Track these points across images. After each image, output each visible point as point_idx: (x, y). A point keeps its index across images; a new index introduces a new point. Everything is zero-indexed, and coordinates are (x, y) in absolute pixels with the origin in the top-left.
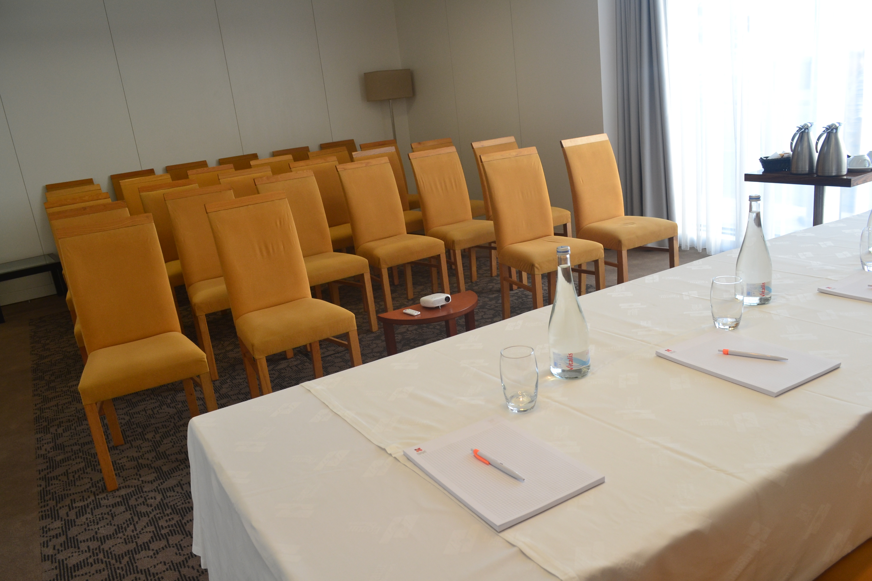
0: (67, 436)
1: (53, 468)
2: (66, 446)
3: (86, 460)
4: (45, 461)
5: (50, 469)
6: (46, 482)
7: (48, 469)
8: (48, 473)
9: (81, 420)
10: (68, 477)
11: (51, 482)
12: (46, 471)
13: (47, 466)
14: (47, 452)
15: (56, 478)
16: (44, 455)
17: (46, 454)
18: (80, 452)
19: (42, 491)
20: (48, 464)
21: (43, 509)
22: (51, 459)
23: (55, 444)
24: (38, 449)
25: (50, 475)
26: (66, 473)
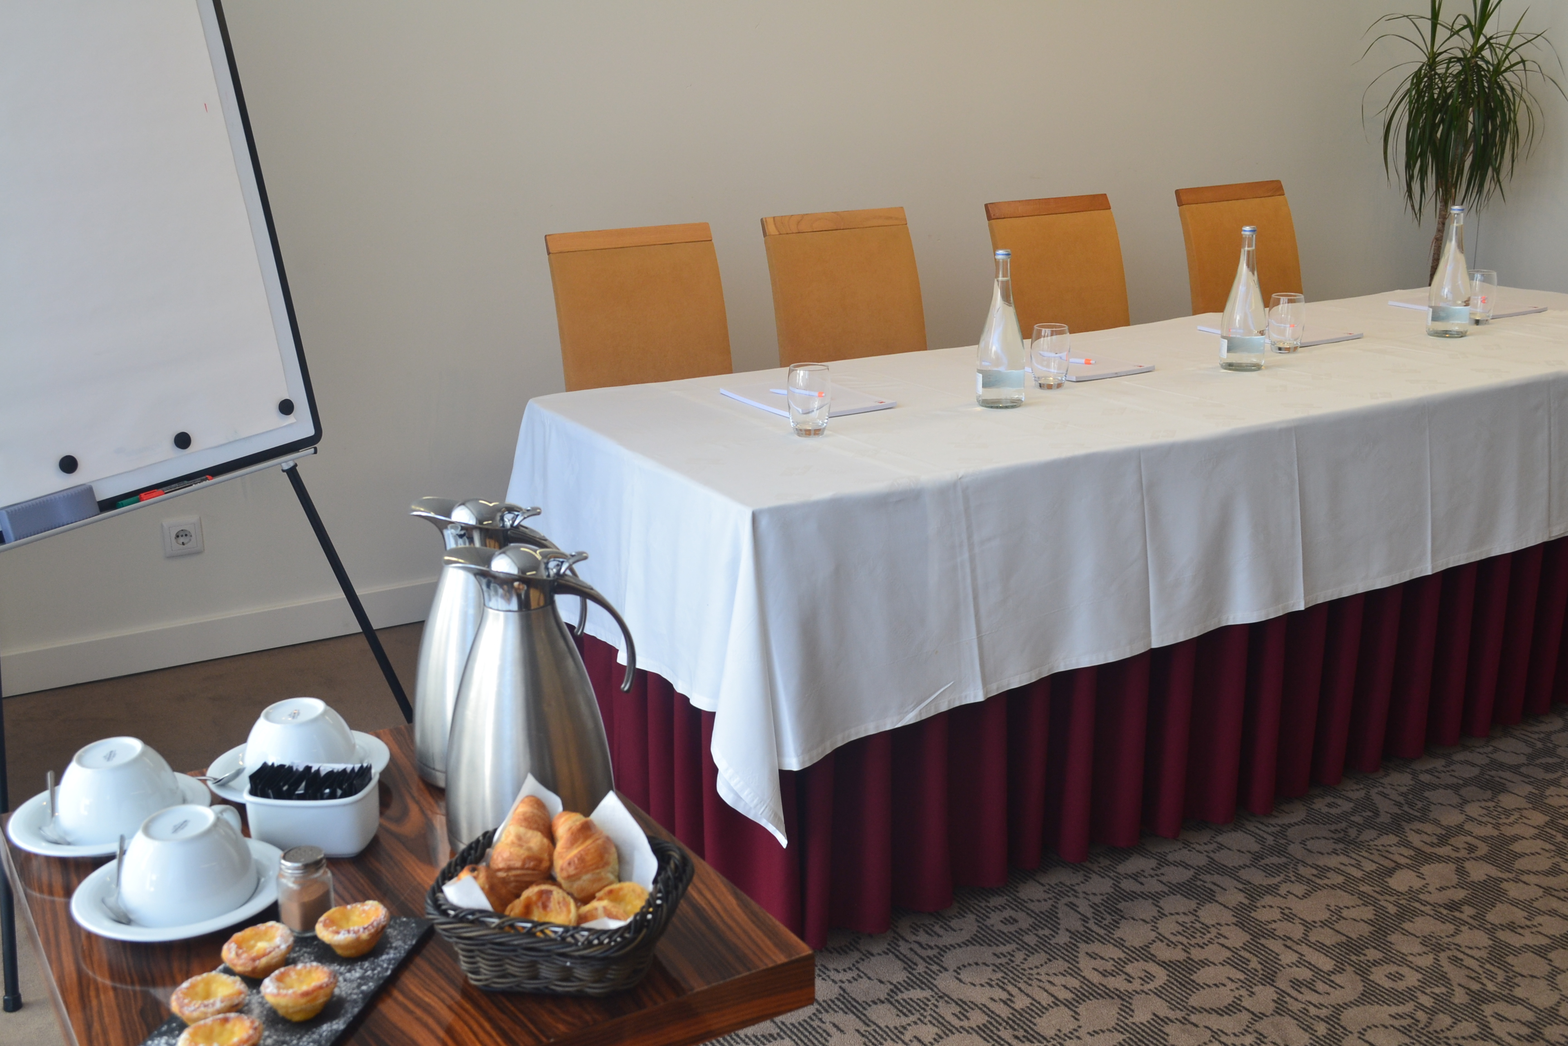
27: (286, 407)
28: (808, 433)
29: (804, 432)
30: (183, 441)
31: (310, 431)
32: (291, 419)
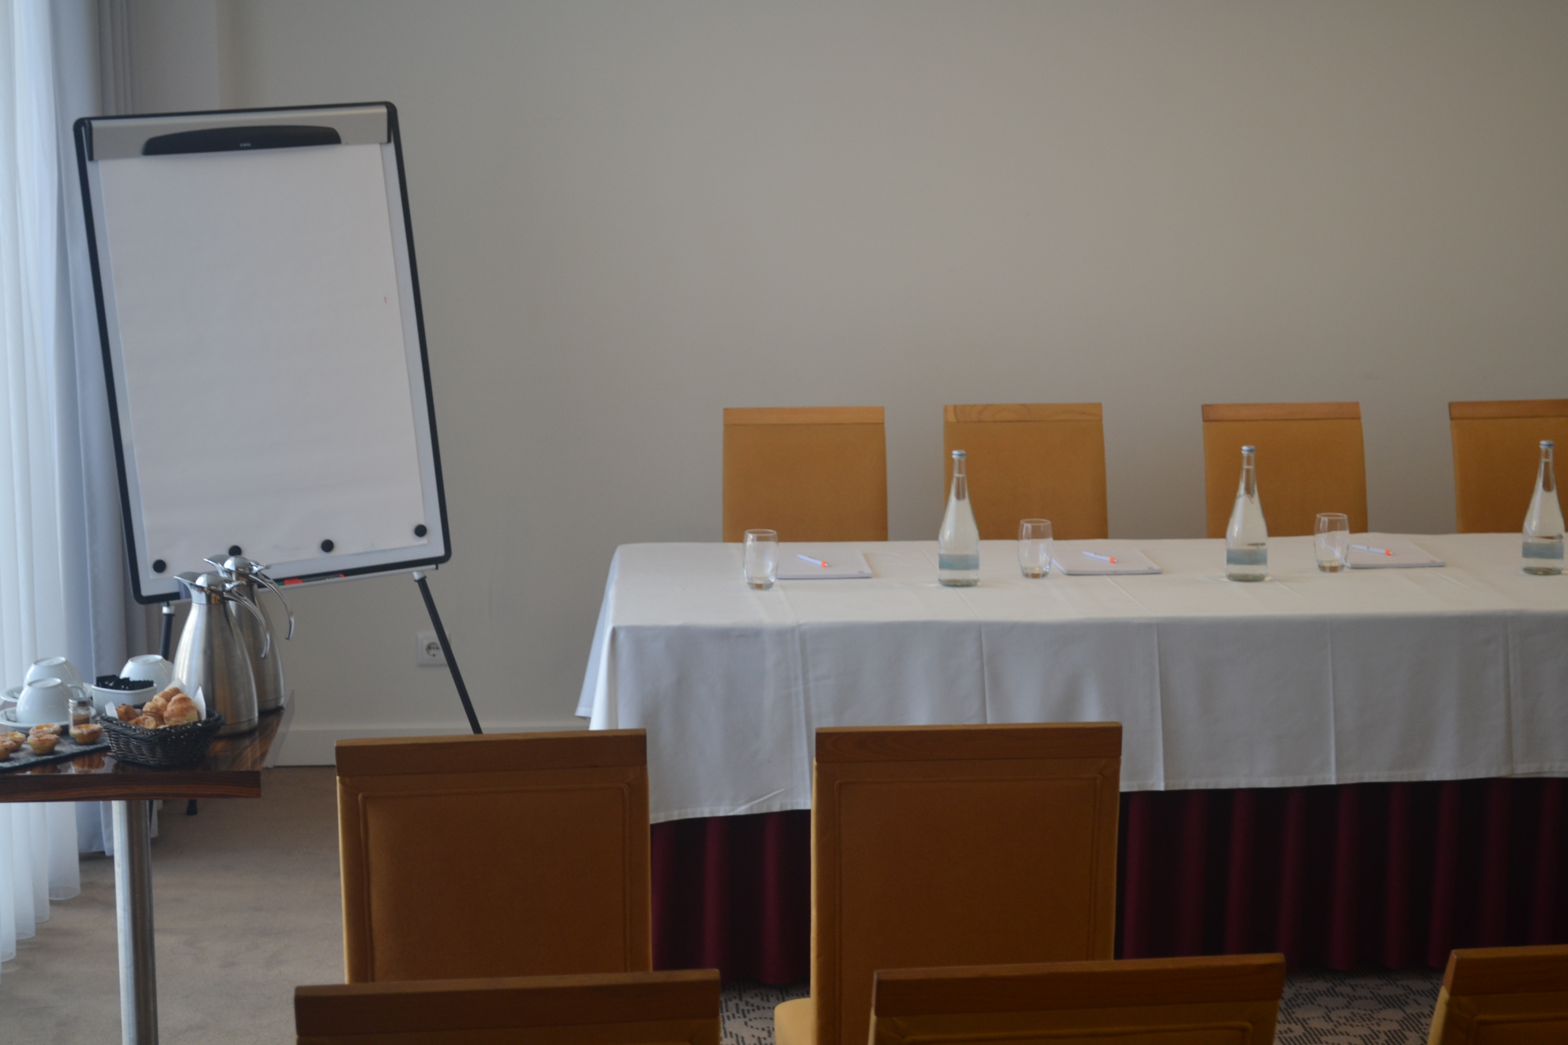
27: (421, 531)
28: (759, 587)
29: (755, 586)
30: (328, 546)
31: (440, 552)
32: (423, 541)
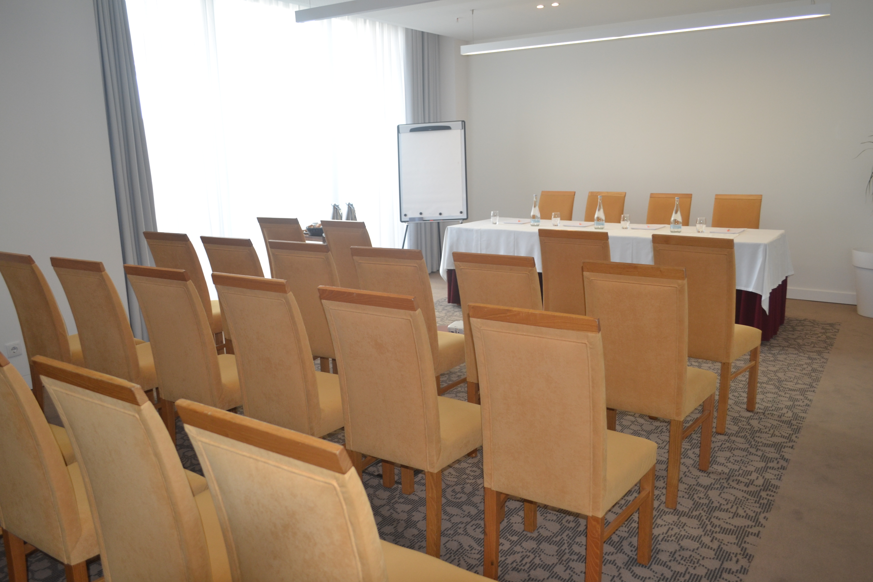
0: (752, 465)
1: (781, 444)
2: (759, 456)
3: (753, 436)
4: (783, 454)
5: (783, 445)
6: (791, 438)
7: (785, 446)
8: (786, 442)
9: (728, 475)
10: (774, 432)
11: (788, 435)
12: (786, 445)
13: (784, 448)
14: (778, 460)
15: (783, 436)
16: (782, 459)
17: (780, 458)
18: (752, 445)
19: (797, 432)
20: (783, 450)
21: (801, 422)
22: (778, 452)
23: (767, 464)
24: (784, 467)
25: (785, 440)
26: (773, 435)
27: (461, 212)
31: (466, 217)
32: (462, 215)
